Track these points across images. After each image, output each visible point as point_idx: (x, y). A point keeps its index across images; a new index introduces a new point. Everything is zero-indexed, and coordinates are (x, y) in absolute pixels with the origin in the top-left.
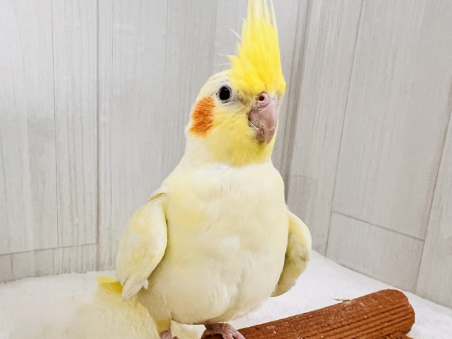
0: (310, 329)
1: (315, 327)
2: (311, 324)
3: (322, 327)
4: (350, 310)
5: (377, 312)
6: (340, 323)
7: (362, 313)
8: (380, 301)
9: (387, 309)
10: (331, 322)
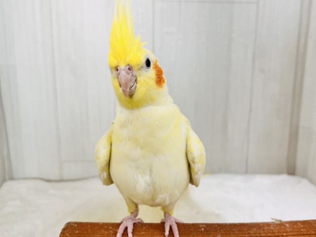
0: (232, 233)
1: (237, 232)
2: (234, 230)
3: (242, 234)
4: (274, 227)
5: (298, 233)
6: (260, 234)
7: (283, 231)
8: (305, 226)
9: (309, 233)
10: (252, 232)
